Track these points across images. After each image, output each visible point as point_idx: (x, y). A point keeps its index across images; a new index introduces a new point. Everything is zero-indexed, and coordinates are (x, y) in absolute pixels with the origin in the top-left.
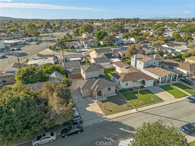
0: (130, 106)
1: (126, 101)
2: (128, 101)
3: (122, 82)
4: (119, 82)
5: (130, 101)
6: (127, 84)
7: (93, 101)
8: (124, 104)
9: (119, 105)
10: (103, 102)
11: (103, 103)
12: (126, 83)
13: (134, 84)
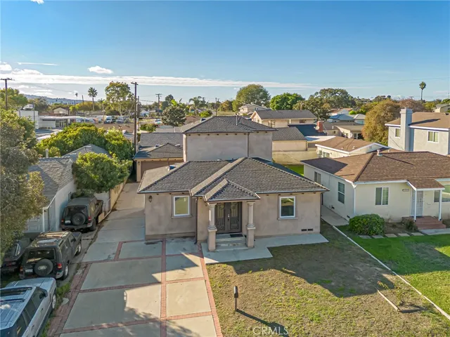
0: (419, 309)
1: (389, 277)
2: (403, 279)
3: (356, 180)
4: (341, 186)
5: (414, 277)
6: (381, 198)
7: (191, 257)
8: (373, 291)
9: (340, 292)
10: (243, 267)
11: (239, 272)
12: (379, 190)
13: (421, 194)
